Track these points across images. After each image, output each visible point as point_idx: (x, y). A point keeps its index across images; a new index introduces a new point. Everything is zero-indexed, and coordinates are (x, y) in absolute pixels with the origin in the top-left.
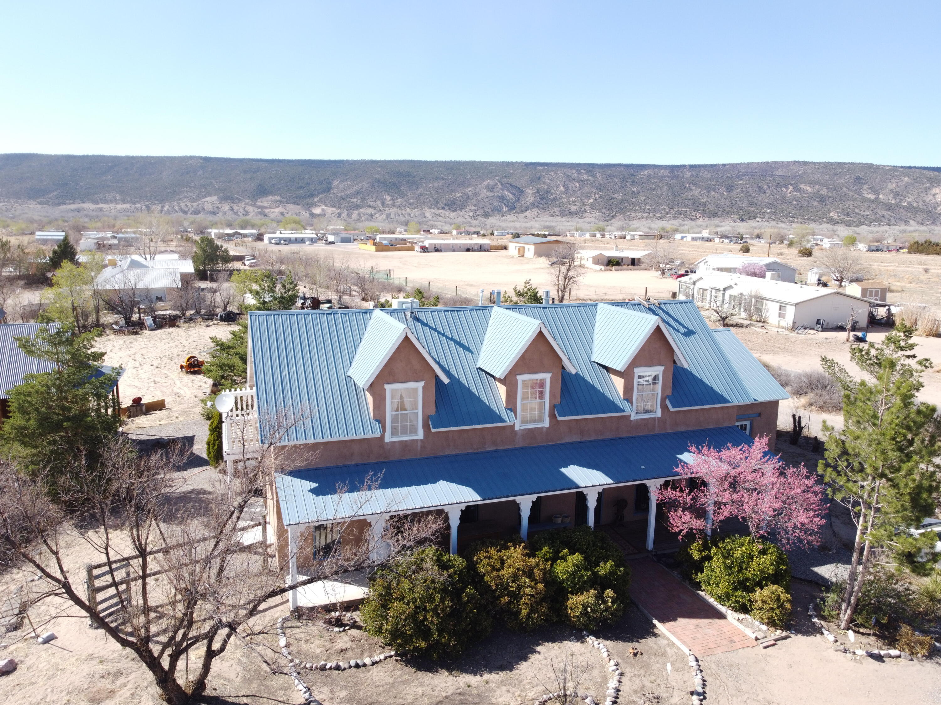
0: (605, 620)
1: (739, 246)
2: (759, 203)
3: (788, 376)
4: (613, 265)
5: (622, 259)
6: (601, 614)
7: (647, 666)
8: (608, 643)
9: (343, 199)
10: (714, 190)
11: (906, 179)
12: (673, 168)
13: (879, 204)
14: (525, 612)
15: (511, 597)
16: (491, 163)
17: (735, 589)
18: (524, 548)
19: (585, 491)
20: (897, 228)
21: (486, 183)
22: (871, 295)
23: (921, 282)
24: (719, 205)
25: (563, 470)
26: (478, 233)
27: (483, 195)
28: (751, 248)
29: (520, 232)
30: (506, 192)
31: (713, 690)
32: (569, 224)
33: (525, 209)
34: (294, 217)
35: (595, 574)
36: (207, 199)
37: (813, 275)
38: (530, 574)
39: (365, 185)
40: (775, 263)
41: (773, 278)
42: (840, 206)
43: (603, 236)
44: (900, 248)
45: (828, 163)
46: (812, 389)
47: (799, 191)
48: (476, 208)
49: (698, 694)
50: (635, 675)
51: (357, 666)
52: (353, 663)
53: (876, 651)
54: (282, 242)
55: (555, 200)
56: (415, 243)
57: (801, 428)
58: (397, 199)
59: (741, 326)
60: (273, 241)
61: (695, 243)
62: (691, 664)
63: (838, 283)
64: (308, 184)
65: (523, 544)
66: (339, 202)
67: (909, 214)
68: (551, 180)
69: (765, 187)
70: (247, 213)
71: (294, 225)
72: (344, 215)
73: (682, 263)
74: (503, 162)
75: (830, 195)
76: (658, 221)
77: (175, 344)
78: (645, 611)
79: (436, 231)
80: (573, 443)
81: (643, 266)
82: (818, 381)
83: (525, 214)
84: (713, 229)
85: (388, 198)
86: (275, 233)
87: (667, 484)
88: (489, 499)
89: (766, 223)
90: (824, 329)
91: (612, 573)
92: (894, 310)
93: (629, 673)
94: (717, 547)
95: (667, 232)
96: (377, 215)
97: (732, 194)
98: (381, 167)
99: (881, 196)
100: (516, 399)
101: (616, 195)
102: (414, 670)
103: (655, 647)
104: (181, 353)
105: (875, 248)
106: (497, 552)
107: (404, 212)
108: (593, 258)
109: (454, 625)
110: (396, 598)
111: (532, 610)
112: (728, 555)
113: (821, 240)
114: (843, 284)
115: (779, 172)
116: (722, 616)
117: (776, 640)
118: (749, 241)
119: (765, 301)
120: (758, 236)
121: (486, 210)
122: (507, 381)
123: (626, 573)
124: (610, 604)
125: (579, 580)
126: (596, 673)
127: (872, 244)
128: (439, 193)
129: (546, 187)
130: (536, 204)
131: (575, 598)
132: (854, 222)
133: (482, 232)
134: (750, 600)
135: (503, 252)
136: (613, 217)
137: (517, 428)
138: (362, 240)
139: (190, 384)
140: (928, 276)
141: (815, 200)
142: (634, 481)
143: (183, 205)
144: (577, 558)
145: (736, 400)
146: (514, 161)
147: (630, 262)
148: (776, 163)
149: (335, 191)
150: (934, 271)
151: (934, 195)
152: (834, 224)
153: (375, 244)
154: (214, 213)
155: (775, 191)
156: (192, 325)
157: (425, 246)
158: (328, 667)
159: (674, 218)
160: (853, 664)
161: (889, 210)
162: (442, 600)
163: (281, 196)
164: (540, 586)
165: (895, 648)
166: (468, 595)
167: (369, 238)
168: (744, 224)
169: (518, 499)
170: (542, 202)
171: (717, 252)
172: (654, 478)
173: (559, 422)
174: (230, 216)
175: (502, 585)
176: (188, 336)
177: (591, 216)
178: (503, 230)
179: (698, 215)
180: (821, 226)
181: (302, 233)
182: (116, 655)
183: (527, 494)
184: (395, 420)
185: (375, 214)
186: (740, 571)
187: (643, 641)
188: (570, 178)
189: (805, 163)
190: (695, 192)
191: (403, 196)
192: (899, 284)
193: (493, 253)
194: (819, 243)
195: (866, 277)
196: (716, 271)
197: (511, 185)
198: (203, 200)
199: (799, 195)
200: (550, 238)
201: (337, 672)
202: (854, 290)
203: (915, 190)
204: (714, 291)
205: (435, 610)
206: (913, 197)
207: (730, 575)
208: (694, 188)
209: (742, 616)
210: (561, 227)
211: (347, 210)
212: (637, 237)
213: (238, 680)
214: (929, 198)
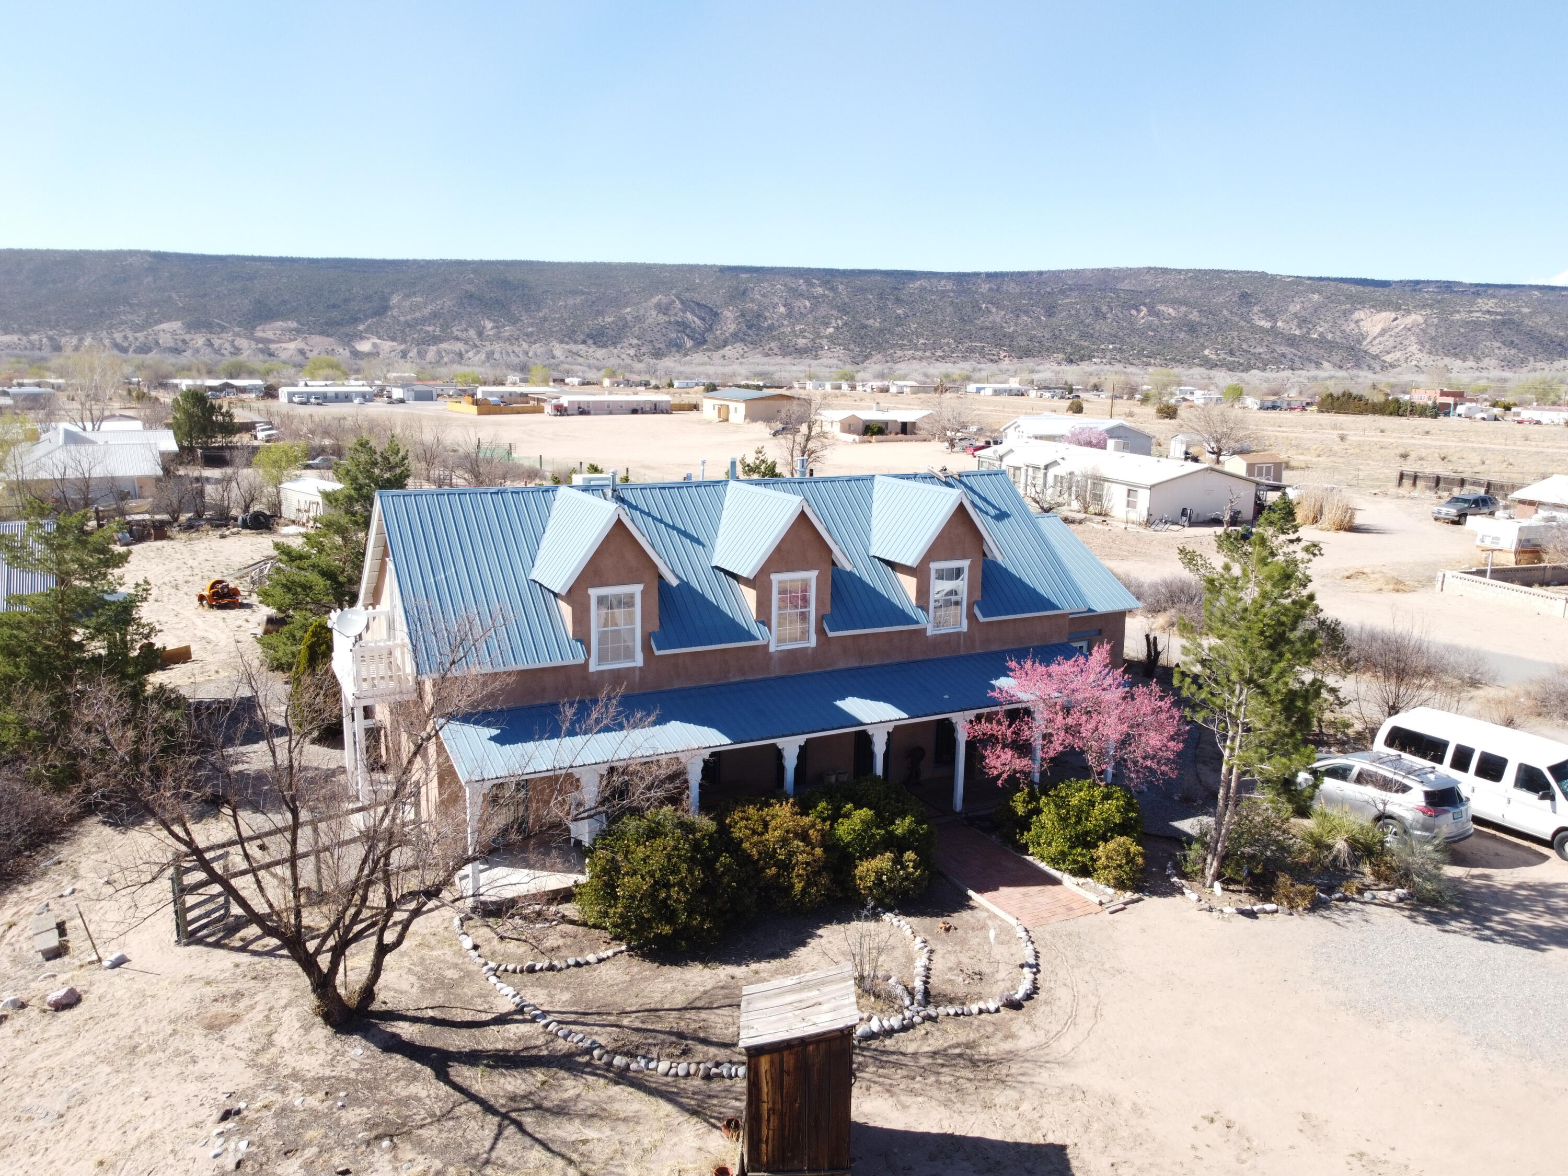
0: (905, 892)
1: (1067, 403)
2: (1097, 335)
3: (1140, 586)
4: (873, 434)
5: (886, 423)
6: (901, 883)
7: (963, 942)
8: (911, 919)
9: (410, 326)
10: (1026, 313)
11: (1316, 296)
12: (960, 278)
13: (1276, 336)
14: (799, 886)
15: (779, 868)
16: (663, 267)
17: (1072, 847)
18: (793, 805)
19: (870, 730)
20: (1304, 373)
21: (655, 300)
22: (1260, 474)
23: (1335, 454)
24: (1035, 336)
25: (839, 703)
26: (647, 384)
27: (651, 320)
28: (1085, 405)
29: (717, 382)
30: (689, 316)
31: (1049, 962)
32: (794, 368)
33: (722, 343)
34: (324, 356)
35: (891, 834)
36: (164, 326)
37: (1178, 445)
38: (804, 836)
39: (447, 303)
40: (1121, 427)
41: (1117, 449)
42: (1220, 339)
43: (853, 388)
44: (1308, 404)
45: (1200, 271)
46: (1173, 603)
47: (1157, 314)
48: (639, 342)
49: (1030, 966)
50: (949, 952)
51: (578, 965)
52: (571, 961)
53: (1248, 907)
54: (313, 400)
55: (771, 328)
56: (545, 401)
57: (1158, 654)
58: (504, 326)
59: (1073, 522)
60: (296, 399)
61: (998, 398)
62: (1019, 935)
63: (1214, 456)
64: (346, 301)
65: (791, 800)
66: (403, 331)
67: (1322, 352)
68: (763, 296)
69: (1104, 309)
70: (237, 351)
71: (329, 372)
72: (413, 353)
73: (980, 430)
74: (683, 266)
75: (1204, 321)
76: (939, 364)
77: (174, 564)
78: (957, 882)
79: (575, 381)
80: (850, 669)
81: (923, 434)
82: (1182, 591)
83: (722, 352)
84: (1027, 376)
85: (489, 325)
86: (296, 386)
87: (979, 718)
88: (742, 742)
89: (1108, 367)
90: (1192, 524)
91: (911, 832)
92: (1292, 494)
93: (940, 949)
94: (1047, 795)
95: (954, 381)
96: (471, 354)
97: (1054, 320)
98: (475, 271)
99: (1279, 324)
100: (770, 607)
101: (871, 322)
102: (656, 965)
103: (972, 921)
104: (191, 579)
105: (1270, 404)
106: (758, 810)
107: (516, 349)
108: (842, 422)
109: (707, 904)
110: (627, 874)
111: (808, 884)
112: (1061, 803)
113: (1192, 393)
114: (1221, 458)
115: (1125, 285)
116: (1056, 882)
117: (1126, 904)
118: (1083, 395)
119: (1106, 484)
120: (1096, 388)
121: (658, 346)
122: (758, 583)
123: (930, 833)
124: (911, 870)
125: (869, 841)
126: (898, 953)
127: (1266, 398)
128: (576, 317)
129: (756, 308)
130: (741, 335)
131: (865, 864)
132: (1241, 364)
133: (653, 383)
134: (1092, 859)
135: (693, 414)
136: (867, 357)
137: (772, 649)
138: (450, 396)
139: (221, 624)
140: (1345, 445)
141: (1181, 330)
142: (936, 714)
143: (118, 337)
144: (865, 813)
145: (1067, 606)
146: (701, 263)
147: (899, 429)
148: (1120, 270)
149: (395, 312)
150: (1352, 438)
151: (1357, 322)
152: (1211, 368)
153: (476, 402)
154: (176, 351)
155: (1120, 315)
156: (194, 535)
157: (561, 406)
158: (537, 968)
159: (965, 358)
160: (1220, 922)
161: (1291, 345)
162: (690, 871)
163: (298, 322)
164: (818, 851)
165: (1271, 902)
166: (724, 865)
167: (462, 393)
168: (1074, 367)
169: (780, 742)
170: (750, 332)
171: (1032, 411)
172: (962, 710)
173: (828, 639)
174: (207, 356)
175: (767, 853)
176: (193, 554)
177: (830, 355)
178: (687, 378)
179: (1002, 354)
180: (1191, 371)
181: (343, 385)
182: (227, 974)
183: (793, 735)
184: (603, 637)
185: (467, 352)
186: (1078, 822)
187: (956, 915)
188: (795, 293)
189: (1165, 271)
190: (997, 316)
191: (514, 321)
192: (1301, 458)
193: (677, 417)
194: (1188, 397)
195: (1255, 448)
196: (1033, 440)
197: (698, 304)
198: (156, 328)
199: (1156, 322)
200: (767, 392)
201: (551, 973)
202: (1236, 465)
203: (1328, 314)
204: (1030, 470)
205: (681, 884)
206: (1326, 325)
207: (1064, 829)
208: (994, 310)
209: (1081, 880)
210: (784, 374)
211: (418, 345)
212: (907, 390)
213: (414, 990)
214: (1350, 327)
